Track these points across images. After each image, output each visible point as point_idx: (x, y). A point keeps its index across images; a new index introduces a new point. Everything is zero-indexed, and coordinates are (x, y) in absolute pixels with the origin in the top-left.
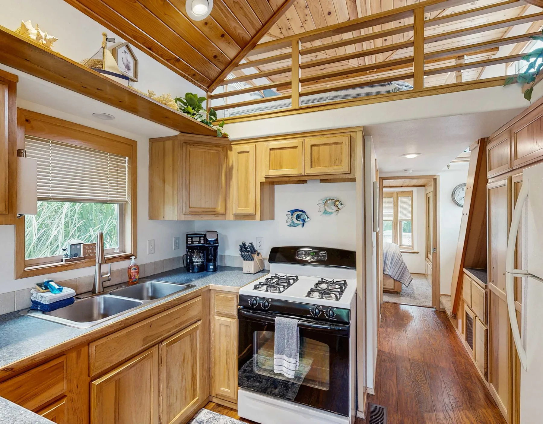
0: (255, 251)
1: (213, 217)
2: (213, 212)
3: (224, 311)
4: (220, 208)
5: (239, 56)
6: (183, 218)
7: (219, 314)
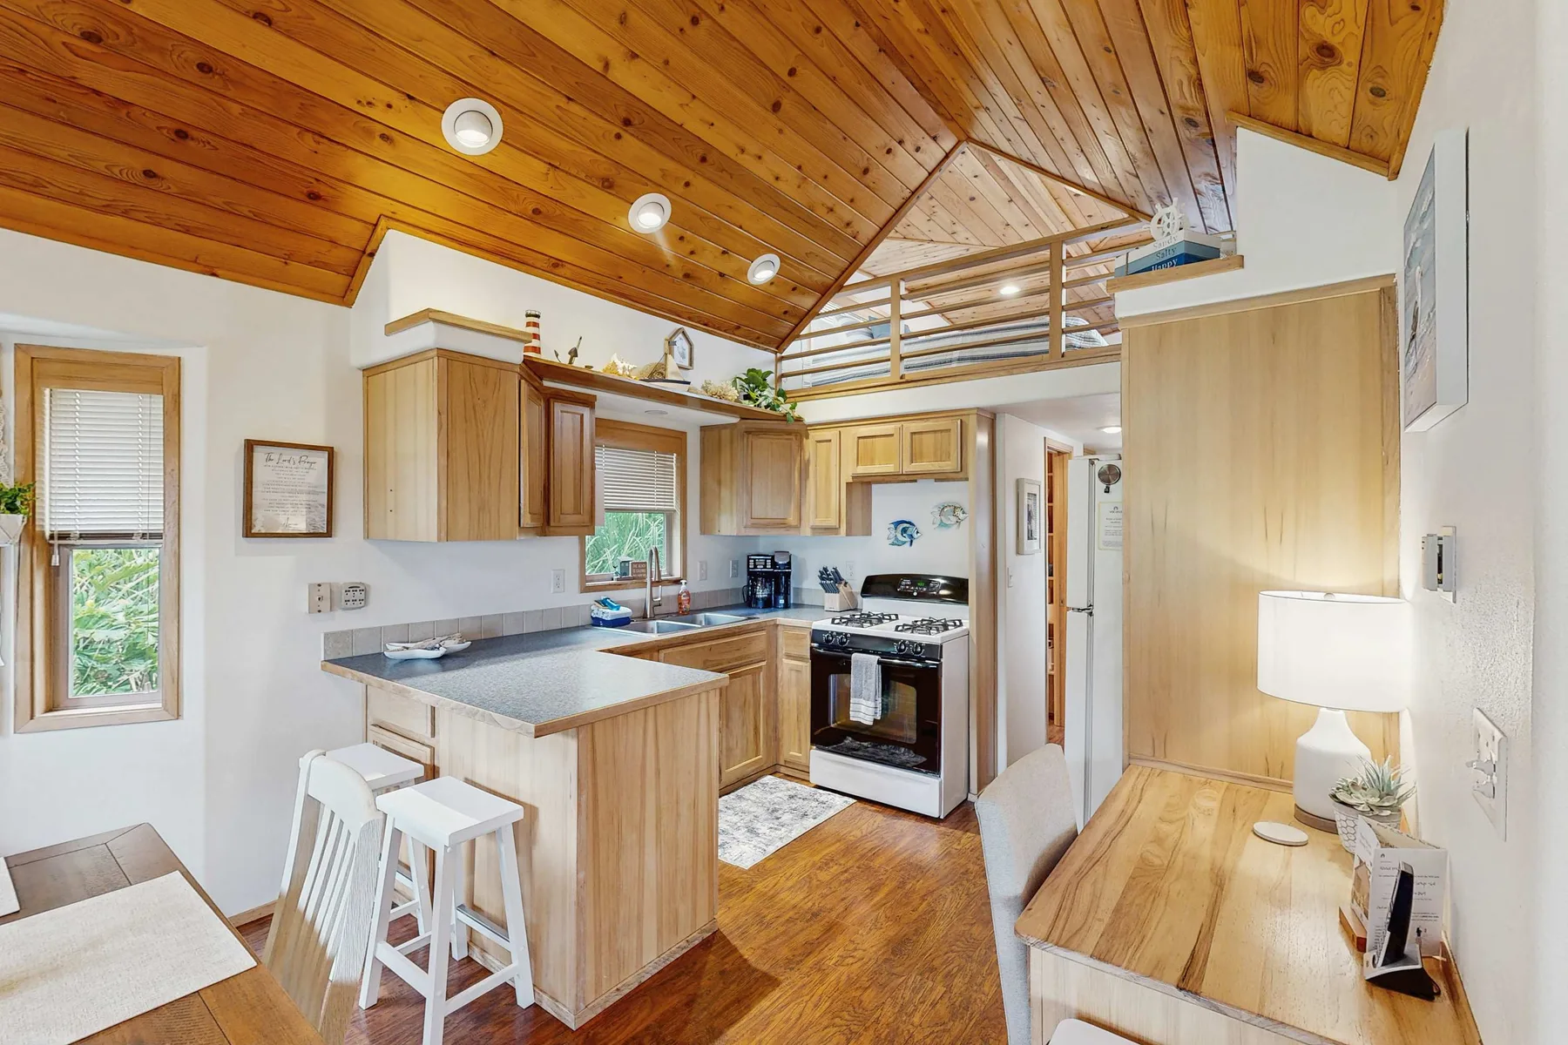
0: (841, 580)
1: (782, 531)
2: (782, 524)
3: (794, 652)
4: (792, 520)
5: (819, 303)
6: (744, 532)
7: (789, 656)
